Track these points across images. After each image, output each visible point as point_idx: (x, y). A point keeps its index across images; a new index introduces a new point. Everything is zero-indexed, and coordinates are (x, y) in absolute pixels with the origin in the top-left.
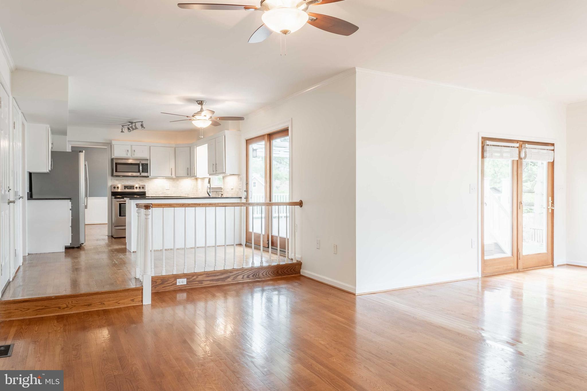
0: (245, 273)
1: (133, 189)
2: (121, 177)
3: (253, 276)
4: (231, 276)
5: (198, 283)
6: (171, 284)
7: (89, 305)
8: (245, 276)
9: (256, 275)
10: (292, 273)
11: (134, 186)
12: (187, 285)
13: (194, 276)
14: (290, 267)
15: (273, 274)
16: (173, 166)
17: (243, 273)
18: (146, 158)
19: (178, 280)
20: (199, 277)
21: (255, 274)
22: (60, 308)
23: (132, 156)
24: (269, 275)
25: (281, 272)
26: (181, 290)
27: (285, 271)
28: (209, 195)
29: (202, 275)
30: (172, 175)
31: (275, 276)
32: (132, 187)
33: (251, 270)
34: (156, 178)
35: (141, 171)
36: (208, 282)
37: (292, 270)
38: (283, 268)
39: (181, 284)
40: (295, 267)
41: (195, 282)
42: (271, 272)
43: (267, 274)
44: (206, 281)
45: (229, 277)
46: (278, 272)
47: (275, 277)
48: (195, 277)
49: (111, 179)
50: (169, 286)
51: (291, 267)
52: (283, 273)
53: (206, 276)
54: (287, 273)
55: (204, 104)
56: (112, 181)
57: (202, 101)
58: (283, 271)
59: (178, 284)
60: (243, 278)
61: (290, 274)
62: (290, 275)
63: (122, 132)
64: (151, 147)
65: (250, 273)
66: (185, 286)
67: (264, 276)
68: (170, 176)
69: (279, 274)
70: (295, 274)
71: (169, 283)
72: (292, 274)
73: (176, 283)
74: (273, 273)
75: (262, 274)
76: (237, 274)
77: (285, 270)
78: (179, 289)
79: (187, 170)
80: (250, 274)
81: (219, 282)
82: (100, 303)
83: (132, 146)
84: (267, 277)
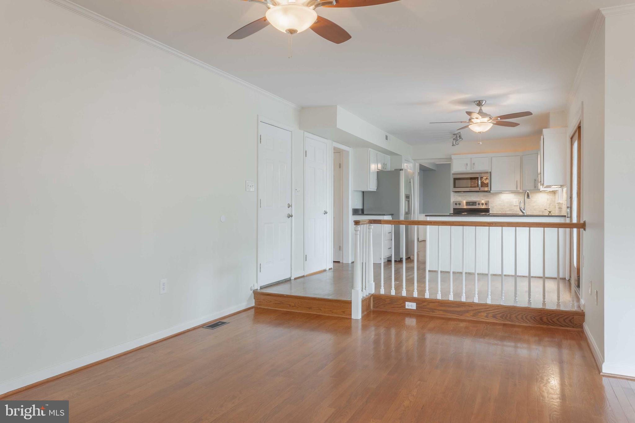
0: (489, 310)
1: (475, 205)
2: (463, 193)
3: (502, 317)
4: (470, 311)
5: (429, 311)
6: (400, 306)
7: (310, 308)
8: (491, 315)
9: (507, 316)
10: (567, 325)
11: (476, 202)
12: (416, 311)
13: (424, 302)
14: (563, 316)
15: (534, 321)
16: (518, 177)
17: (488, 311)
18: (486, 171)
19: (407, 303)
20: (431, 304)
21: (504, 314)
22: (290, 305)
23: (471, 170)
24: (527, 321)
25: (548, 320)
26: (410, 314)
27: (553, 320)
28: (523, 213)
29: (434, 303)
30: (517, 189)
31: (536, 323)
32: (474, 203)
33: (499, 309)
34: (500, 192)
35: (480, 186)
36: (441, 313)
37: (567, 321)
38: (550, 315)
39: (410, 308)
40: (573, 318)
41: (425, 309)
42: (531, 318)
43: (524, 318)
44: (438, 310)
45: (468, 311)
46: (541, 319)
47: (537, 325)
48: (425, 304)
49: (454, 195)
50: (398, 307)
51: (565, 316)
52: (551, 322)
53: (438, 305)
54: (558, 323)
55: (484, 103)
56: (454, 197)
57: (480, 101)
58: (551, 319)
59: (407, 307)
60: (487, 317)
61: (563, 325)
62: (564, 327)
63: (453, 145)
64: (493, 158)
65: (497, 311)
66: (415, 311)
67: (518, 320)
68: (516, 190)
69: (544, 322)
70: (573, 327)
71: (398, 305)
72: (568, 327)
73: (405, 305)
74: (533, 319)
75: (516, 317)
76: (477, 310)
77: (554, 318)
78: (408, 313)
79: (535, 182)
80: (497, 313)
81: (455, 315)
82: (318, 309)
83: (471, 158)
84: (523, 322)
